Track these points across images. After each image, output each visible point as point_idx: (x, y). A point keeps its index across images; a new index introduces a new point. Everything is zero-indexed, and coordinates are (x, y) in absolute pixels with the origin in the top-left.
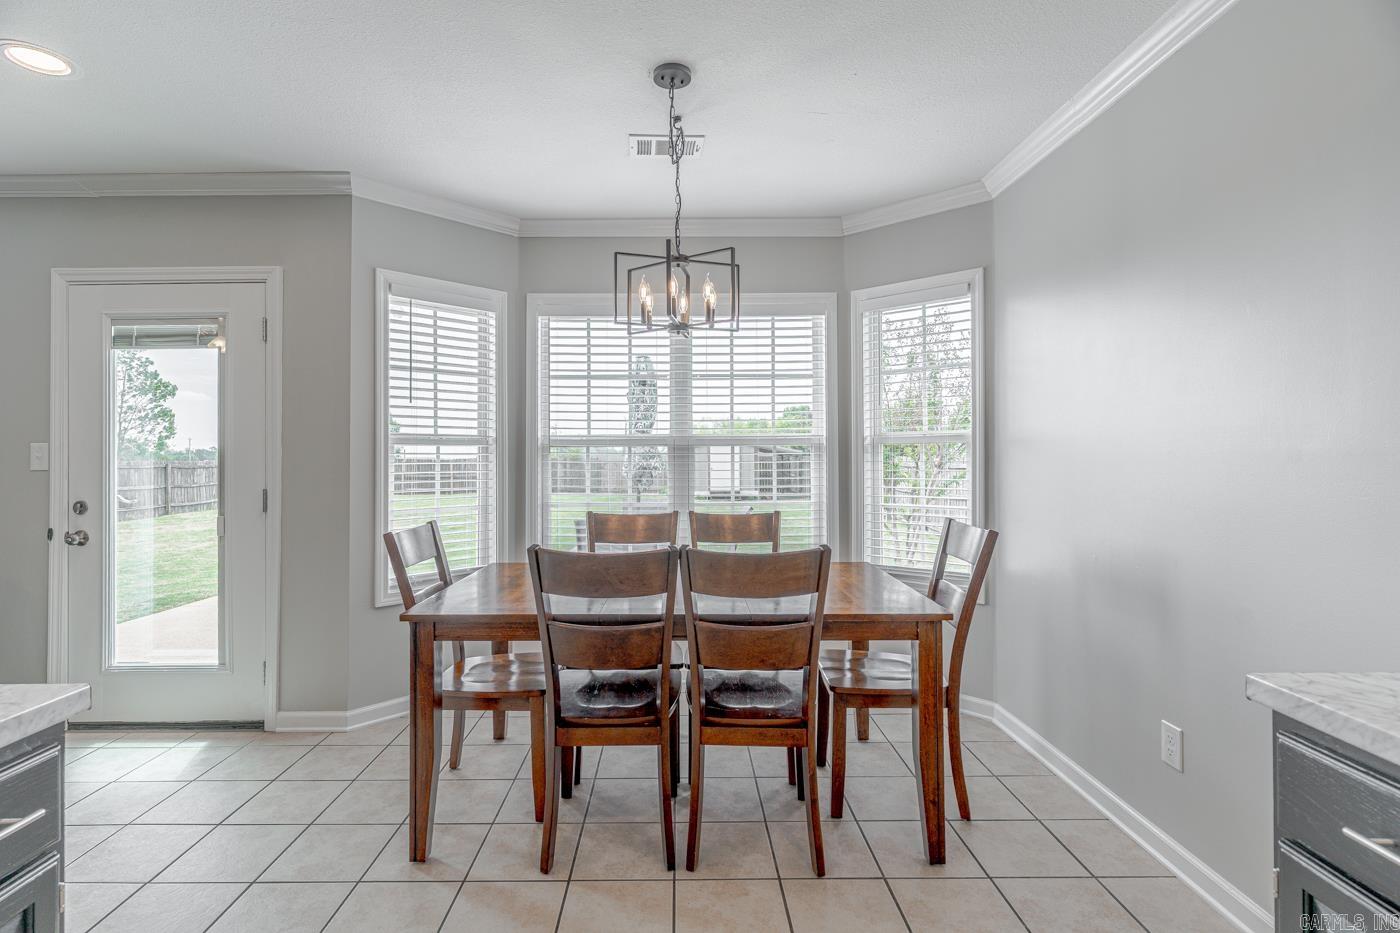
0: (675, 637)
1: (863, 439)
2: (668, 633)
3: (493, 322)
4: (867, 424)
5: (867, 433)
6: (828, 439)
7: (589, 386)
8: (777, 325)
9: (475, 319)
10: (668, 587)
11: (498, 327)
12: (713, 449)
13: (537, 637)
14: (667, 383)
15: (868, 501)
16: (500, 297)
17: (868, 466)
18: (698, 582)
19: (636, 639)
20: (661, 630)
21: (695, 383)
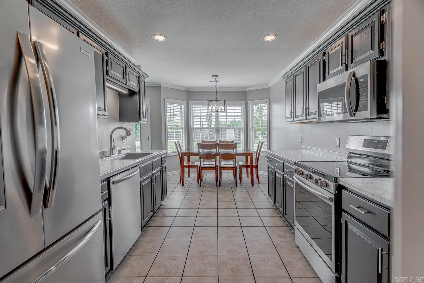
0: (217, 156)
1: (250, 128)
2: (216, 155)
3: (183, 107)
4: (251, 126)
5: (251, 127)
6: (244, 128)
7: (200, 118)
8: (235, 107)
9: (180, 106)
10: (216, 148)
11: (184, 108)
12: (228, 130)
13: (198, 156)
14: (215, 118)
15: (251, 139)
16: (184, 102)
17: (251, 133)
18: (220, 148)
19: (212, 155)
20: (215, 154)
21: (220, 118)
